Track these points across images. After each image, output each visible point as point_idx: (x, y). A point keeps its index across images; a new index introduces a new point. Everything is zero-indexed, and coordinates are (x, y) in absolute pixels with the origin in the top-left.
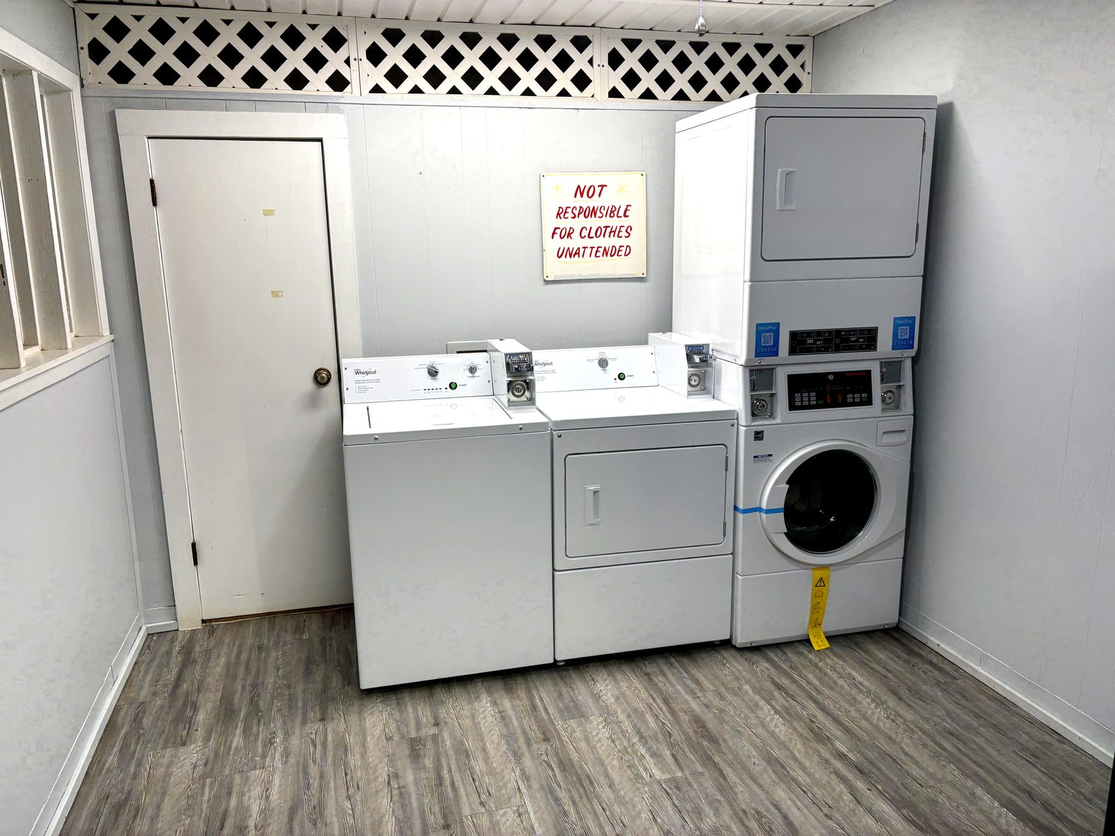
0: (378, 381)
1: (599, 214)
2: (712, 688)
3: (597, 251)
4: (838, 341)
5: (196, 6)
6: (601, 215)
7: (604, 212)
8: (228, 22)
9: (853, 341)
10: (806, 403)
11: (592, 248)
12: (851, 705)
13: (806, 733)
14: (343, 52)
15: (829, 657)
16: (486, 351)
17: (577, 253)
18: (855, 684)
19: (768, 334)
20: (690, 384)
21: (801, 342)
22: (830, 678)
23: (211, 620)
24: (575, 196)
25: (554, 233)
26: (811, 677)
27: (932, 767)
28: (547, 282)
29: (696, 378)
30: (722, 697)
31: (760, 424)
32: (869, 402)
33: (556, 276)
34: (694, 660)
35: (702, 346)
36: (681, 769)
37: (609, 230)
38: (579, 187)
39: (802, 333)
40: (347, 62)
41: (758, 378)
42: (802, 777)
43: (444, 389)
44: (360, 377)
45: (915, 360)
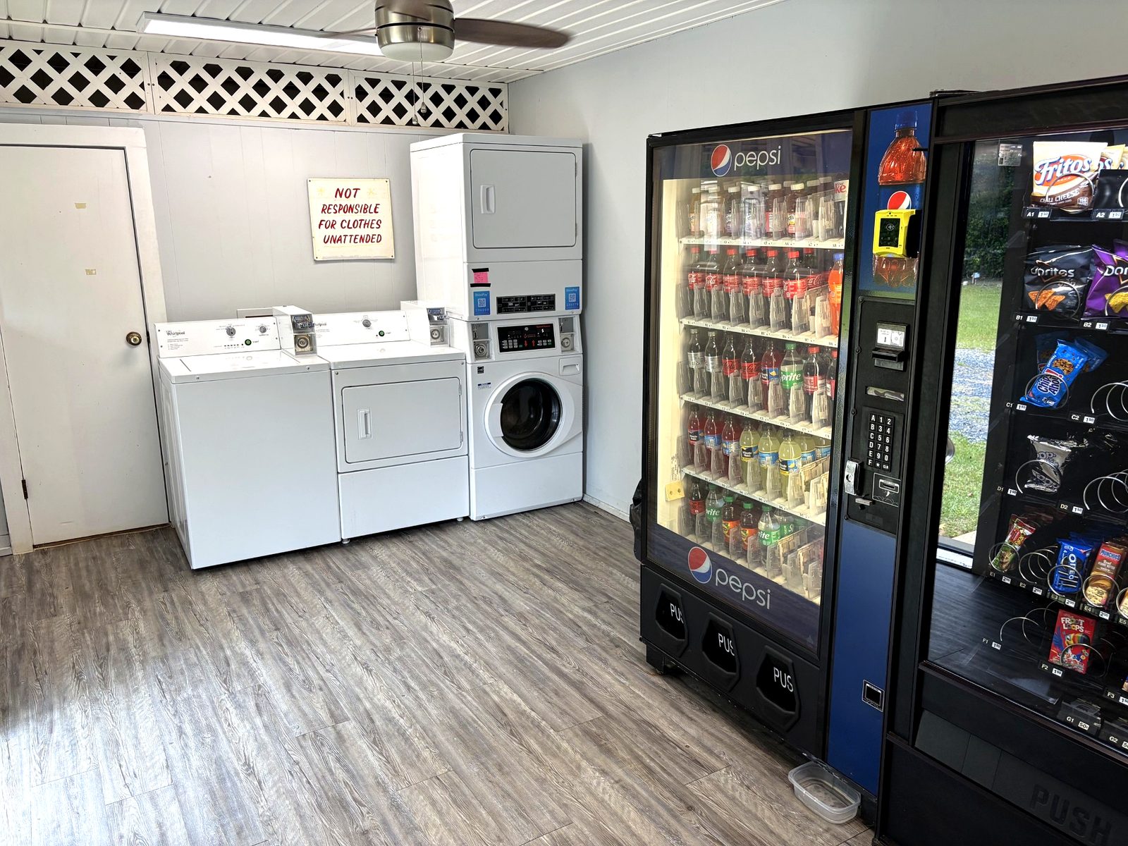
0: (187, 340)
1: (355, 210)
2: (456, 544)
3: (355, 238)
4: (529, 304)
5: (10, 38)
6: (356, 211)
7: (359, 209)
8: (39, 52)
9: (539, 304)
10: (511, 347)
11: (351, 236)
12: (546, 542)
13: (517, 558)
14: (139, 78)
15: (536, 520)
16: (272, 316)
17: (340, 239)
18: (550, 531)
19: (482, 299)
20: (432, 336)
21: (505, 305)
22: (535, 530)
23: (40, 545)
24: (336, 197)
25: (320, 224)
26: (523, 532)
27: (590, 564)
28: (316, 262)
29: (436, 332)
30: (462, 547)
31: (481, 362)
32: (553, 345)
33: (324, 258)
34: (444, 531)
35: (439, 309)
36: (436, 585)
37: (363, 222)
38: (338, 190)
39: (505, 298)
40: (142, 86)
41: (478, 332)
42: (512, 578)
43: (240, 345)
44: (171, 337)
45: (582, 317)
